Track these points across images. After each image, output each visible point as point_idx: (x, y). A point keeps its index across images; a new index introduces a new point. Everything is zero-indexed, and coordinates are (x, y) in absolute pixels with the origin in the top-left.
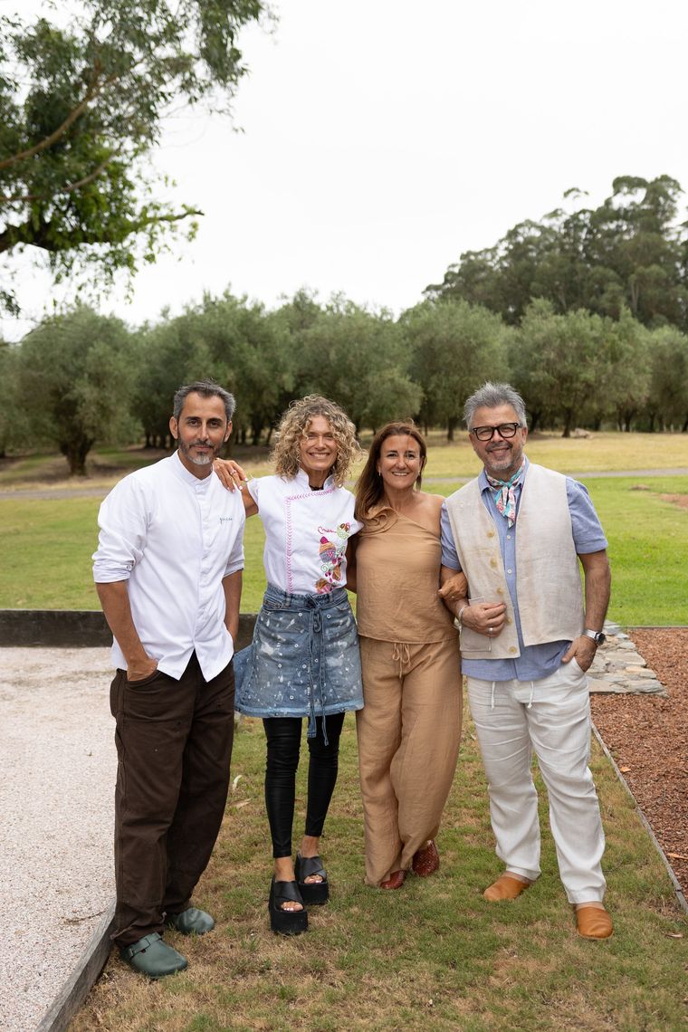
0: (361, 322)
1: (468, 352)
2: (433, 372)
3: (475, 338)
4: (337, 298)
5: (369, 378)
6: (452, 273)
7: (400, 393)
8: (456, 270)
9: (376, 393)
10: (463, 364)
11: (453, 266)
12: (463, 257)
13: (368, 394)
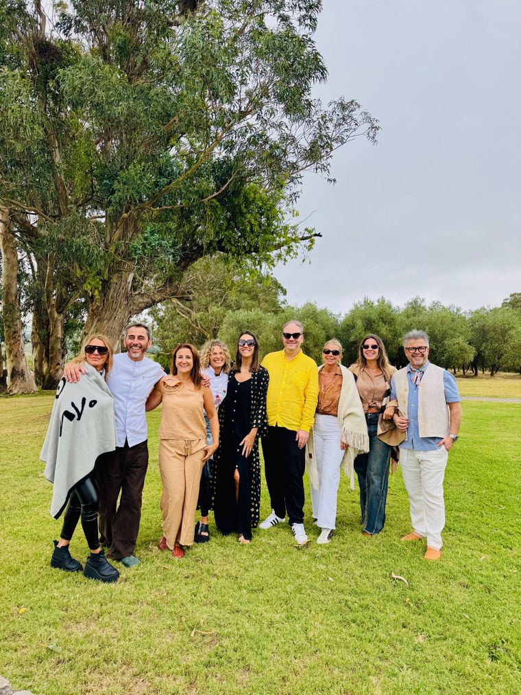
0: (444, 314)
1: (504, 332)
2: (484, 342)
3: (508, 324)
4: (436, 304)
5: (446, 342)
6: (506, 303)
7: (462, 350)
8: (508, 301)
9: (449, 350)
10: (501, 338)
11: (507, 299)
12: (511, 295)
13: (445, 350)
